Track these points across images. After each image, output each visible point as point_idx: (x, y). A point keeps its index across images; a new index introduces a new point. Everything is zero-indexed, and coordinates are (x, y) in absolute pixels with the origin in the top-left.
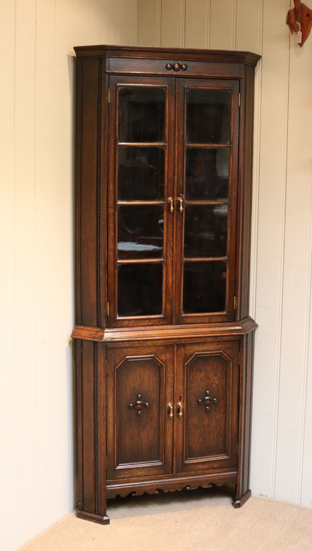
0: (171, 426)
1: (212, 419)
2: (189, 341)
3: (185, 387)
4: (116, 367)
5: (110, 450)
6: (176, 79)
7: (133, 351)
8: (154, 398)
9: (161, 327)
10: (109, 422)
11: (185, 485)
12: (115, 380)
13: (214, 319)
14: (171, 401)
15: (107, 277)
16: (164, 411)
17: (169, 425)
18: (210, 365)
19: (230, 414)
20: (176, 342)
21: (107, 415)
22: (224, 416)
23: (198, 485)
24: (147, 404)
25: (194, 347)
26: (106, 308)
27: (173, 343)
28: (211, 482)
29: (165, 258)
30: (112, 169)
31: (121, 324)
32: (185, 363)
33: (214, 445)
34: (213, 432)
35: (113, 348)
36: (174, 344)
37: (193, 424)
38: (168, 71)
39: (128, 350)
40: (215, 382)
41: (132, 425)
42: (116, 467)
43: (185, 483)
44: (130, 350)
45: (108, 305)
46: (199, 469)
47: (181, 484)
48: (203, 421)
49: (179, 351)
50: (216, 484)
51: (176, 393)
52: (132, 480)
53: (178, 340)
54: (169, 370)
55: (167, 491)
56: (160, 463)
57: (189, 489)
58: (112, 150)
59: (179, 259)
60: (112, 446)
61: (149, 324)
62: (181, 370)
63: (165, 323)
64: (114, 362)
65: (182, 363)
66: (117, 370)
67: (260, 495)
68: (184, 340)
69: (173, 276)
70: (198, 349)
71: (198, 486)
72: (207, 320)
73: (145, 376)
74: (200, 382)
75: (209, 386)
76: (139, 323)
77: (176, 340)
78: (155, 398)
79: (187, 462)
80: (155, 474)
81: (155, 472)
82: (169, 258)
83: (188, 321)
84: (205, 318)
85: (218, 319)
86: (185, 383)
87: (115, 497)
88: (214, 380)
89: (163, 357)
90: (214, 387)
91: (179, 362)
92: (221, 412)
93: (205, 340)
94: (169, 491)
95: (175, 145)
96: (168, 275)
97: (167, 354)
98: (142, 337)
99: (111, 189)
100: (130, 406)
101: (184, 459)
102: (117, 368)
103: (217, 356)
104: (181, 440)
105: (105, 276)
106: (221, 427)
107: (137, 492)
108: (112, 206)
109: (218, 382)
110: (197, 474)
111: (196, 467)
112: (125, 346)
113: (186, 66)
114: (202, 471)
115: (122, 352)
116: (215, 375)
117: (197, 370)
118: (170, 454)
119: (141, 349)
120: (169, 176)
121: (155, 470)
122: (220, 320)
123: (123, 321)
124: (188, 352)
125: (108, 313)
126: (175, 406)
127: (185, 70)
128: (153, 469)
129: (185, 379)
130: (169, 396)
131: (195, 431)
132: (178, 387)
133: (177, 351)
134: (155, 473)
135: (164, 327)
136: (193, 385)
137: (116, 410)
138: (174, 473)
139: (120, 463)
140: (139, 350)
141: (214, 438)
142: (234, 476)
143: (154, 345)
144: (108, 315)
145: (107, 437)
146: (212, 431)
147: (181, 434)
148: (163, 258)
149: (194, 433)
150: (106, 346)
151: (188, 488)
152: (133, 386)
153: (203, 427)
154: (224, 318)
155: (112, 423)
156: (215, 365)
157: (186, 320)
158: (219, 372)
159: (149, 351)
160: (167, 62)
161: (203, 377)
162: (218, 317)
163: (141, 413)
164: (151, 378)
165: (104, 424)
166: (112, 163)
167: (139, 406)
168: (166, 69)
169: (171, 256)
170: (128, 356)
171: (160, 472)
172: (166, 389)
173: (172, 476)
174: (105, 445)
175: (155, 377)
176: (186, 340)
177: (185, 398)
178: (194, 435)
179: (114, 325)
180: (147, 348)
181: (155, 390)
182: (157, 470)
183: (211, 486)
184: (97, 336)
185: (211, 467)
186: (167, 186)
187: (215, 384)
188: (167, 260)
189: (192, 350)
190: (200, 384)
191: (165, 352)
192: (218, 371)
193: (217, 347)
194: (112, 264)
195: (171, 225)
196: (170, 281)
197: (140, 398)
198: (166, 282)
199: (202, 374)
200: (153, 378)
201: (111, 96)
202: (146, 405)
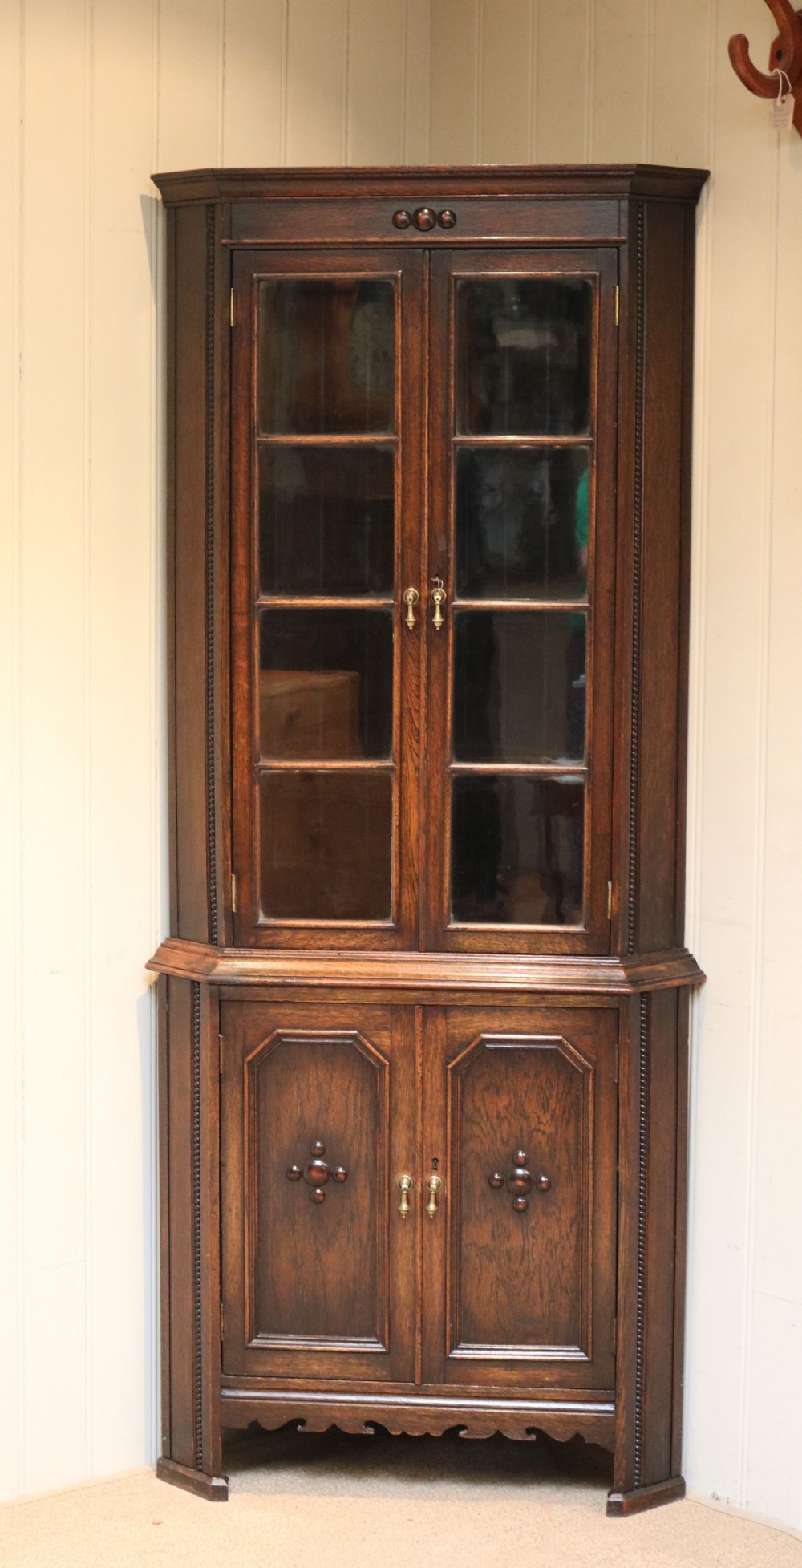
0: (408, 1244)
1: (533, 1237)
2: (460, 999)
3: (449, 1131)
4: (248, 1055)
5: (232, 1289)
6: (424, 253)
7: (297, 1014)
8: (359, 1156)
9: (386, 955)
10: (230, 1210)
11: (452, 1423)
12: (246, 1091)
13: (546, 944)
14: (408, 1169)
15: (229, 805)
16: (387, 1197)
17: (403, 1239)
18: (526, 1075)
19: (590, 1227)
20: (422, 999)
21: (223, 1188)
22: (571, 1231)
23: (493, 1427)
24: (341, 1170)
25: (476, 1019)
26: (227, 892)
27: (412, 1003)
28: (532, 1425)
29: (397, 760)
30: (241, 507)
31: (271, 939)
32: (448, 1063)
33: (543, 1316)
34: (537, 1275)
35: (241, 1002)
36: (414, 1005)
37: (476, 1245)
38: (400, 231)
39: (282, 1011)
40: (542, 1128)
41: (296, 1227)
42: (250, 1341)
43: (452, 1415)
44: (288, 1011)
45: (234, 883)
46: (495, 1382)
47: (441, 1416)
48: (506, 1240)
49: (430, 1026)
50: (549, 1433)
51: (422, 1146)
52: (293, 1383)
53: (429, 994)
54: (400, 1076)
55: (399, 1433)
56: (379, 1348)
57: (466, 1437)
58: (242, 457)
59: (439, 763)
60: (237, 1278)
61: (353, 943)
62: (438, 1083)
63: (399, 945)
64: (244, 1041)
65: (438, 1062)
66: (250, 1062)
67: (713, 1497)
68: (443, 994)
69: (419, 813)
70: (486, 1024)
71: (493, 1432)
72: (525, 946)
73: (333, 1089)
74: (495, 1121)
75: (526, 1139)
76: (321, 939)
77: (421, 993)
78: (363, 1155)
79: (457, 1354)
80: (361, 1378)
81: (363, 1369)
82: (409, 760)
83: (466, 944)
84: (520, 939)
85: (560, 943)
86: (449, 1120)
87: (246, 1427)
88: (539, 1123)
89: (385, 1039)
90: (540, 1143)
91: (431, 1056)
92: (563, 1217)
93: (509, 1000)
94: (404, 1434)
95: (421, 442)
96: (407, 807)
97: (394, 1031)
98: (320, 978)
99: (240, 563)
100: (292, 1172)
101: (448, 1344)
102: (250, 1057)
103: (547, 1050)
104: (437, 1286)
105: (225, 803)
106: (565, 1264)
107: (310, 1421)
108: (244, 610)
109: (553, 1129)
110: (488, 1393)
111: (485, 1372)
112: (273, 999)
113: (452, 214)
114: (505, 1388)
115: (264, 1014)
116: (543, 1108)
117: (487, 1088)
118: (408, 1325)
119: (318, 1011)
120: (407, 529)
121: (362, 1365)
122: (567, 949)
123: (277, 931)
124: (457, 1031)
125: (234, 905)
126: (419, 1184)
127: (451, 224)
128: (357, 1362)
129: (449, 1110)
130: (401, 1153)
131: (481, 1265)
132: (428, 1129)
133: (424, 1026)
134: (362, 1374)
135: (395, 955)
136: (476, 1130)
137: (249, 1177)
138: (418, 1382)
139: (264, 1332)
140: (314, 1013)
141: (542, 1295)
142: (605, 1417)
143: (355, 1001)
144: (234, 911)
145: (224, 1252)
146: (534, 1273)
147: (437, 1270)
148: (391, 760)
149: (479, 1272)
150: (220, 994)
151: (462, 1433)
152: (299, 1114)
153: (507, 1258)
154: (578, 943)
155: (236, 1214)
156: (543, 1077)
157: (460, 940)
158: (554, 1099)
159: (343, 1020)
160: (396, 206)
161: (507, 1108)
162: (558, 939)
163: (324, 1195)
164: (351, 1096)
165: (214, 1213)
166: (241, 492)
167: (314, 1174)
168: (392, 227)
169: (414, 755)
170: (282, 1028)
171: (378, 1374)
172: (393, 1133)
173: (412, 1389)
174: (218, 1274)
175: (362, 1095)
176: (451, 995)
177: (449, 1164)
178: (479, 1279)
179: (252, 940)
180: (335, 1011)
181: (364, 1133)
182: (368, 1365)
183: (533, 1437)
184: (201, 967)
185: (530, 1380)
186: (402, 557)
187: (544, 1133)
188: (404, 765)
189: (470, 1026)
190: (495, 1127)
191: (389, 1026)
192: (551, 1096)
193: (547, 1024)
194: (246, 771)
195: (414, 667)
196: (414, 825)
197: (317, 1151)
198: (400, 827)
199: (503, 1102)
200: (356, 1096)
201: (239, 306)
202: (337, 1173)
